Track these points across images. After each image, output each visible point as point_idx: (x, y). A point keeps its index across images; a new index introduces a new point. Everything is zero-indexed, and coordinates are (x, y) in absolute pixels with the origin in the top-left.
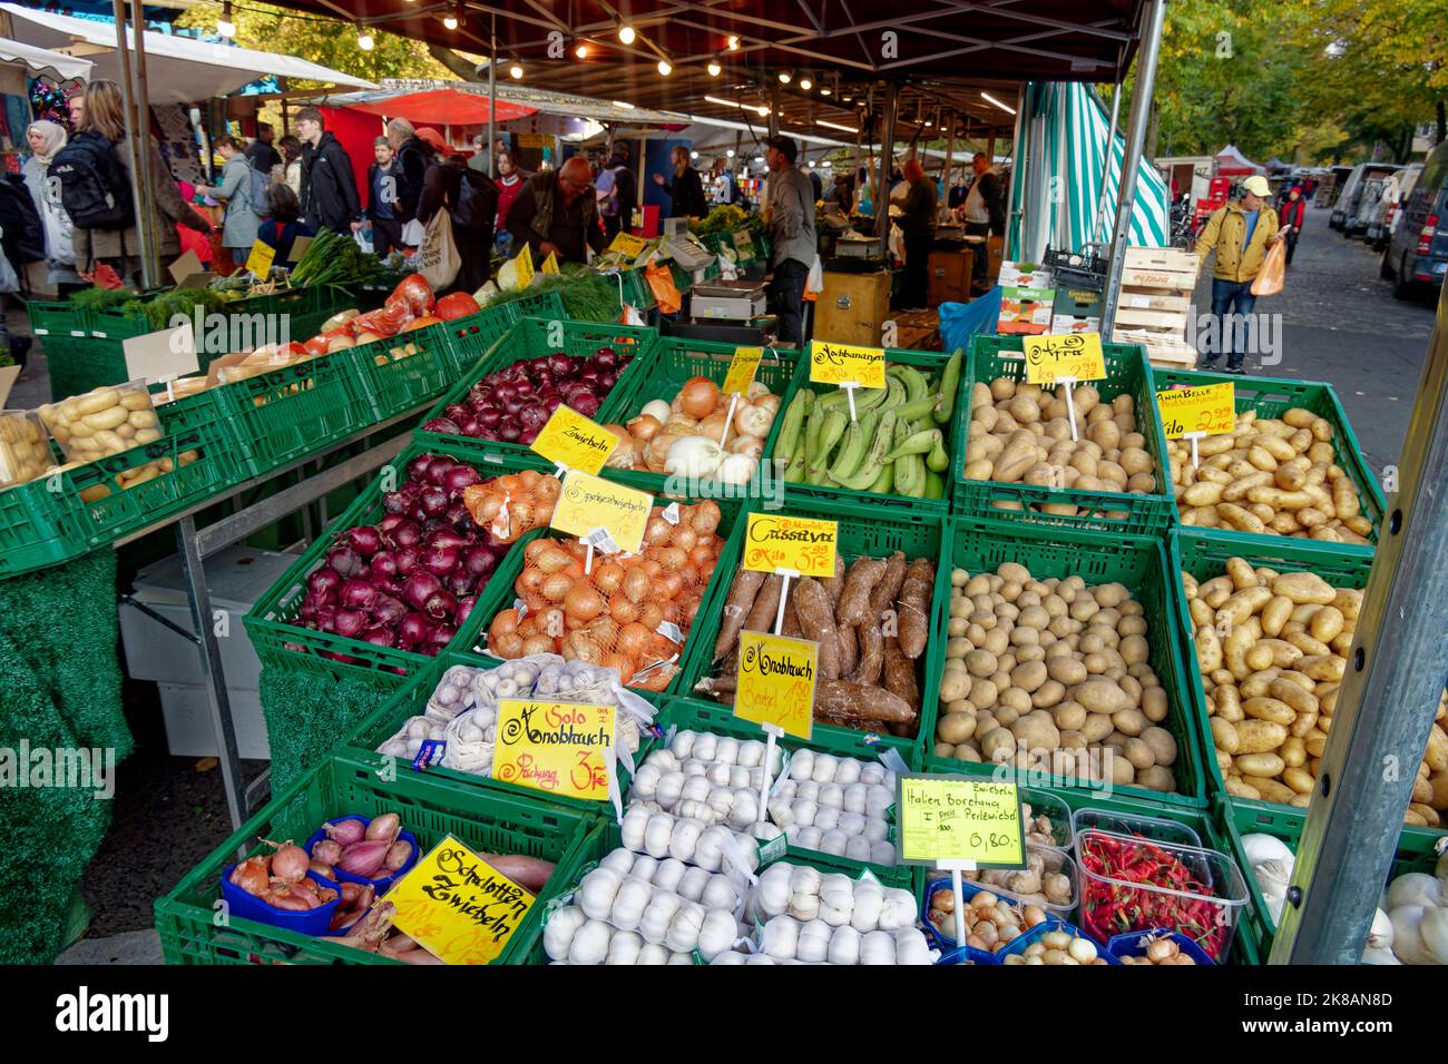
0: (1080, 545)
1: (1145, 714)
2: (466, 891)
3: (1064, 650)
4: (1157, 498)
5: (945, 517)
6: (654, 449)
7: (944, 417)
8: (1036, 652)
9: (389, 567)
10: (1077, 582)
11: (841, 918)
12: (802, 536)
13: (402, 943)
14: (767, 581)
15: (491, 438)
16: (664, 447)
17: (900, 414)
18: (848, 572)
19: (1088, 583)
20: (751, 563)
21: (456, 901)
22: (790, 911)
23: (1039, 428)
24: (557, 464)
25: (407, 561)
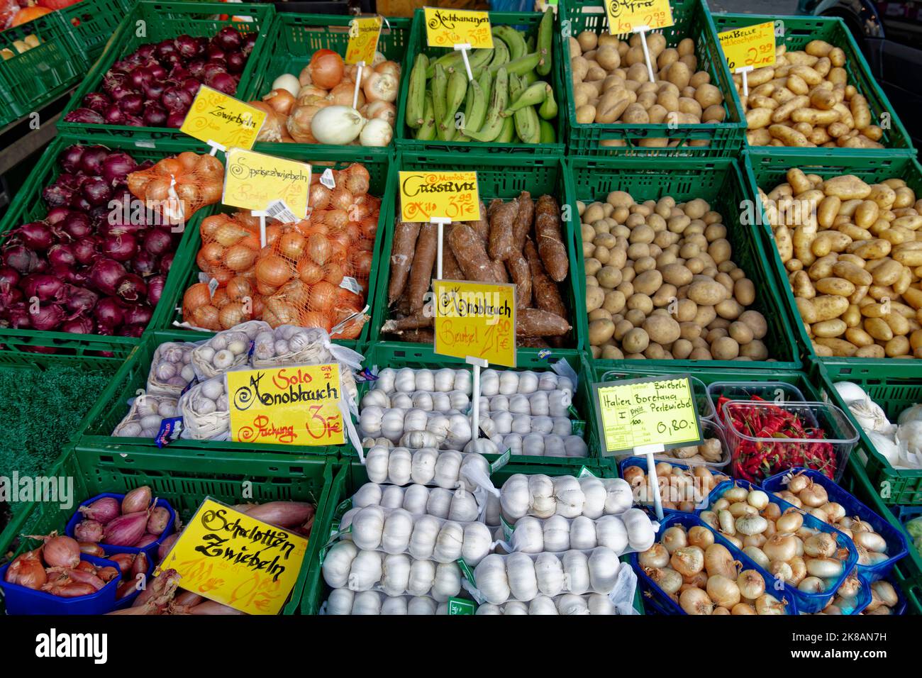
0: (670, 171)
1: (739, 302)
2: (236, 544)
3: (670, 258)
4: (734, 126)
5: (563, 159)
6: (297, 121)
7: (546, 70)
8: (650, 263)
9: (67, 258)
10: (669, 202)
11: (575, 512)
12: (448, 188)
13: (190, 599)
14: (423, 232)
15: (138, 125)
16: (307, 118)
17: (510, 71)
18: (489, 217)
19: (677, 201)
20: (408, 216)
21: (230, 553)
22: (532, 513)
23: (622, 74)
24: (210, 143)
25: (85, 251)
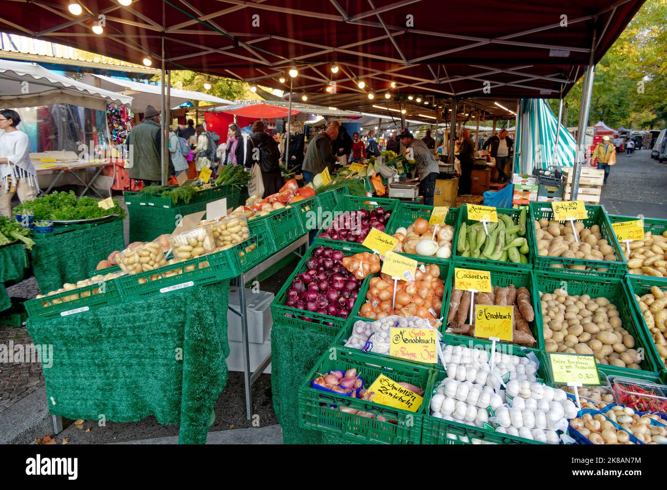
0: (588, 282)
1: (625, 346)
2: (394, 392)
3: (588, 321)
4: (620, 263)
5: (531, 271)
6: (409, 245)
7: (523, 233)
8: (577, 322)
9: (315, 288)
10: (586, 298)
11: (540, 397)
12: (477, 277)
14: (464, 295)
15: (344, 241)
16: (414, 244)
17: (506, 232)
18: (496, 293)
19: (592, 298)
20: (458, 287)
21: (391, 394)
22: (520, 394)
23: (561, 238)
24: (373, 250)
25: (324, 286)
